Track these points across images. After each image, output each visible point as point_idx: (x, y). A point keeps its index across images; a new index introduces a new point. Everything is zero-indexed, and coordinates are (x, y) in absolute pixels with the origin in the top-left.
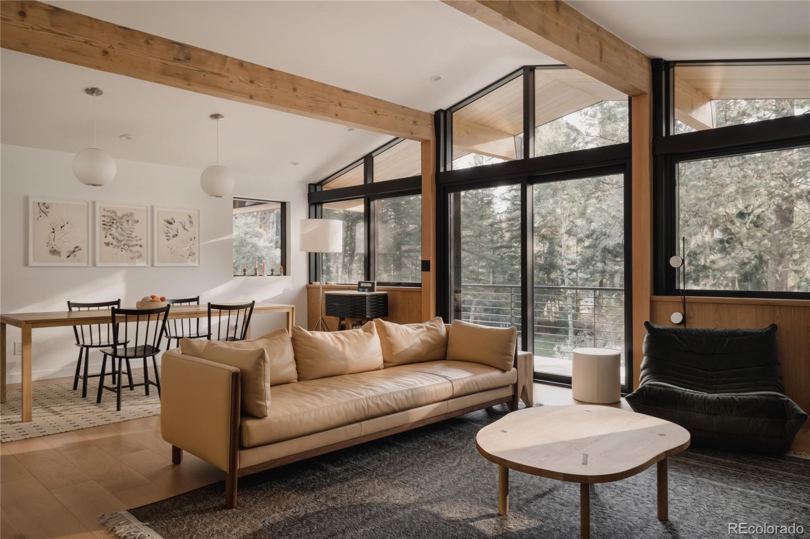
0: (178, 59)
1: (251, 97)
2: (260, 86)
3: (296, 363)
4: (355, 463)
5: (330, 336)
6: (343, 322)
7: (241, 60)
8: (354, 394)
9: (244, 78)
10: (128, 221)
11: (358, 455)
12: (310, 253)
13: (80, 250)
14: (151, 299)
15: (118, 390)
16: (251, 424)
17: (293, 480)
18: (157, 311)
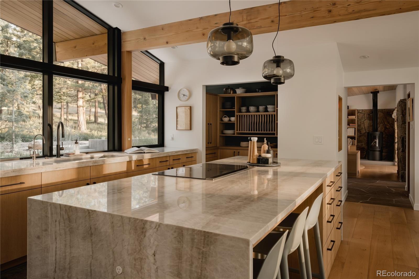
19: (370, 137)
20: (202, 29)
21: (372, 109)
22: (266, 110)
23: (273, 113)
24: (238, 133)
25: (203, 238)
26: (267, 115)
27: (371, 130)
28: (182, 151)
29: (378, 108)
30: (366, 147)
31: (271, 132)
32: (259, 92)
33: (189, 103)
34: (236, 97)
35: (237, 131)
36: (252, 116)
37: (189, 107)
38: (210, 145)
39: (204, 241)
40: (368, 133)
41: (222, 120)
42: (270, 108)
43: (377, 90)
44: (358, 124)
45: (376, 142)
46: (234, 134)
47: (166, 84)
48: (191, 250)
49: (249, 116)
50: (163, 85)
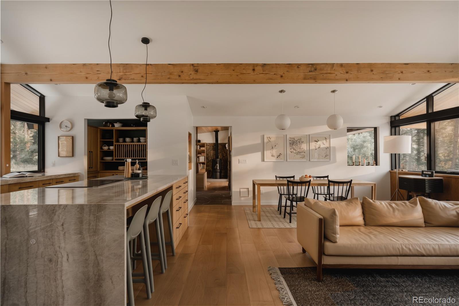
0: (311, 71)
1: (347, 80)
2: (351, 74)
3: (364, 216)
4: (394, 278)
5: (385, 204)
6: (410, 194)
7: (341, 63)
8: (394, 240)
9: (343, 72)
10: (299, 142)
11: (398, 275)
12: (391, 154)
13: (282, 154)
14: (305, 176)
15: (290, 214)
16: (328, 244)
17: (354, 277)
18: (306, 182)
19: (214, 162)
20: (85, 74)
21: (215, 142)
22: (139, 141)
23: (144, 143)
24: (116, 160)
25: (97, 208)
26: (140, 145)
27: (215, 158)
28: (65, 175)
29: (219, 142)
30: (212, 170)
31: (143, 158)
32: (133, 127)
33: (72, 133)
34: (115, 130)
35: (116, 157)
36: (128, 145)
37: (71, 137)
38: (91, 170)
39: (98, 210)
40: (213, 160)
41: (101, 148)
42: (142, 139)
43: (218, 130)
44: (206, 153)
45: (217, 166)
46: (113, 160)
47: (47, 116)
48: (89, 216)
49: (126, 145)
50: (44, 116)
